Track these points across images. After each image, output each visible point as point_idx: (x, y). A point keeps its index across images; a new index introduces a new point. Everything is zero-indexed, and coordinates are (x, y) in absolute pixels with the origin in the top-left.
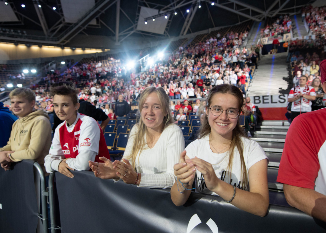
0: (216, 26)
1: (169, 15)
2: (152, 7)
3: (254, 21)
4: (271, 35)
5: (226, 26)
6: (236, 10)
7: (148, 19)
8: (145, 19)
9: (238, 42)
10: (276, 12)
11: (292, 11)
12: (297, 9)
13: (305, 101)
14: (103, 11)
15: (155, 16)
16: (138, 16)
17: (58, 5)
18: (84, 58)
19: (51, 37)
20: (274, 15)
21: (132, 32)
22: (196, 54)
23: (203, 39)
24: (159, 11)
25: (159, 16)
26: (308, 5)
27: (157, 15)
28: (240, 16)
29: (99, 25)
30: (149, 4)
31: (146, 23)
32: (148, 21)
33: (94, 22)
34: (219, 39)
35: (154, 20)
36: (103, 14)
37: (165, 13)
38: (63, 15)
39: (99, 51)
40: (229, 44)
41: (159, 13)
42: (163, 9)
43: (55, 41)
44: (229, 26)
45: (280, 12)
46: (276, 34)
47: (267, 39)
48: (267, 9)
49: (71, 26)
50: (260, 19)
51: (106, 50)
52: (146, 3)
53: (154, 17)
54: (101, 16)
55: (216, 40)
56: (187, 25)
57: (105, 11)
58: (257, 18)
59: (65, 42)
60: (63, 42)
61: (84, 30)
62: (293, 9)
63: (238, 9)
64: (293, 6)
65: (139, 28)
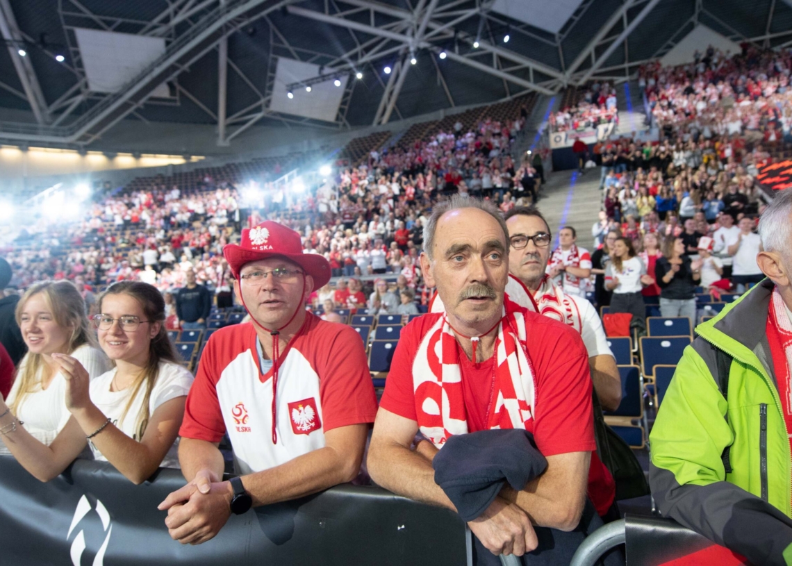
0: (457, 104)
1: (345, 79)
2: (304, 58)
3: (540, 94)
4: (571, 127)
5: (478, 106)
6: (498, 68)
7: (295, 86)
8: (287, 86)
9: (501, 143)
10: (587, 76)
11: (621, 72)
12: (632, 70)
13: (569, 281)
14: (186, 67)
15: (312, 79)
16: (272, 79)
17: (72, 49)
18: (138, 178)
19: (54, 126)
20: (582, 82)
21: (259, 116)
22: (406, 168)
23: (424, 133)
24: (321, 69)
25: (320, 80)
26: (653, 60)
27: (317, 78)
28: (509, 82)
29: (177, 98)
30: (298, 53)
31: (290, 96)
32: (295, 91)
33: (162, 91)
34: (458, 134)
35: (309, 89)
36: (184, 73)
37: (335, 73)
38: (83, 74)
39: (178, 160)
40: (481, 148)
41: (320, 72)
42: (332, 63)
43: (64, 136)
44: (485, 104)
45: (595, 75)
46: (582, 124)
47: (563, 135)
48: (567, 67)
49: (105, 99)
50: (552, 89)
51: (194, 159)
52: (291, 49)
53: (309, 82)
54: (180, 77)
55: (453, 136)
56: (389, 99)
57: (191, 67)
58: (545, 87)
59: (89, 138)
60: (83, 138)
61: (138, 110)
62: (623, 70)
63: (503, 67)
64: (623, 62)
65: (275, 107)
